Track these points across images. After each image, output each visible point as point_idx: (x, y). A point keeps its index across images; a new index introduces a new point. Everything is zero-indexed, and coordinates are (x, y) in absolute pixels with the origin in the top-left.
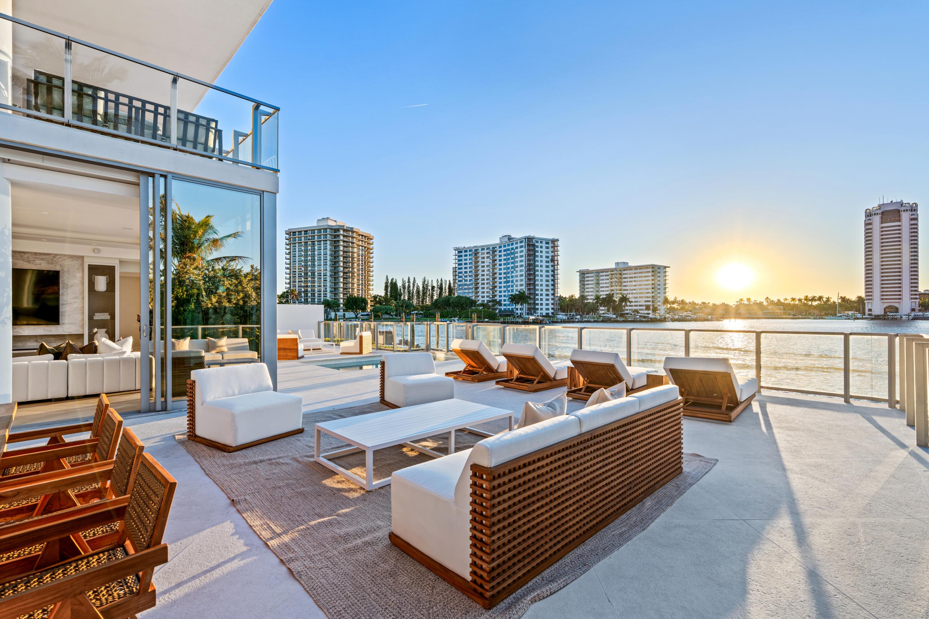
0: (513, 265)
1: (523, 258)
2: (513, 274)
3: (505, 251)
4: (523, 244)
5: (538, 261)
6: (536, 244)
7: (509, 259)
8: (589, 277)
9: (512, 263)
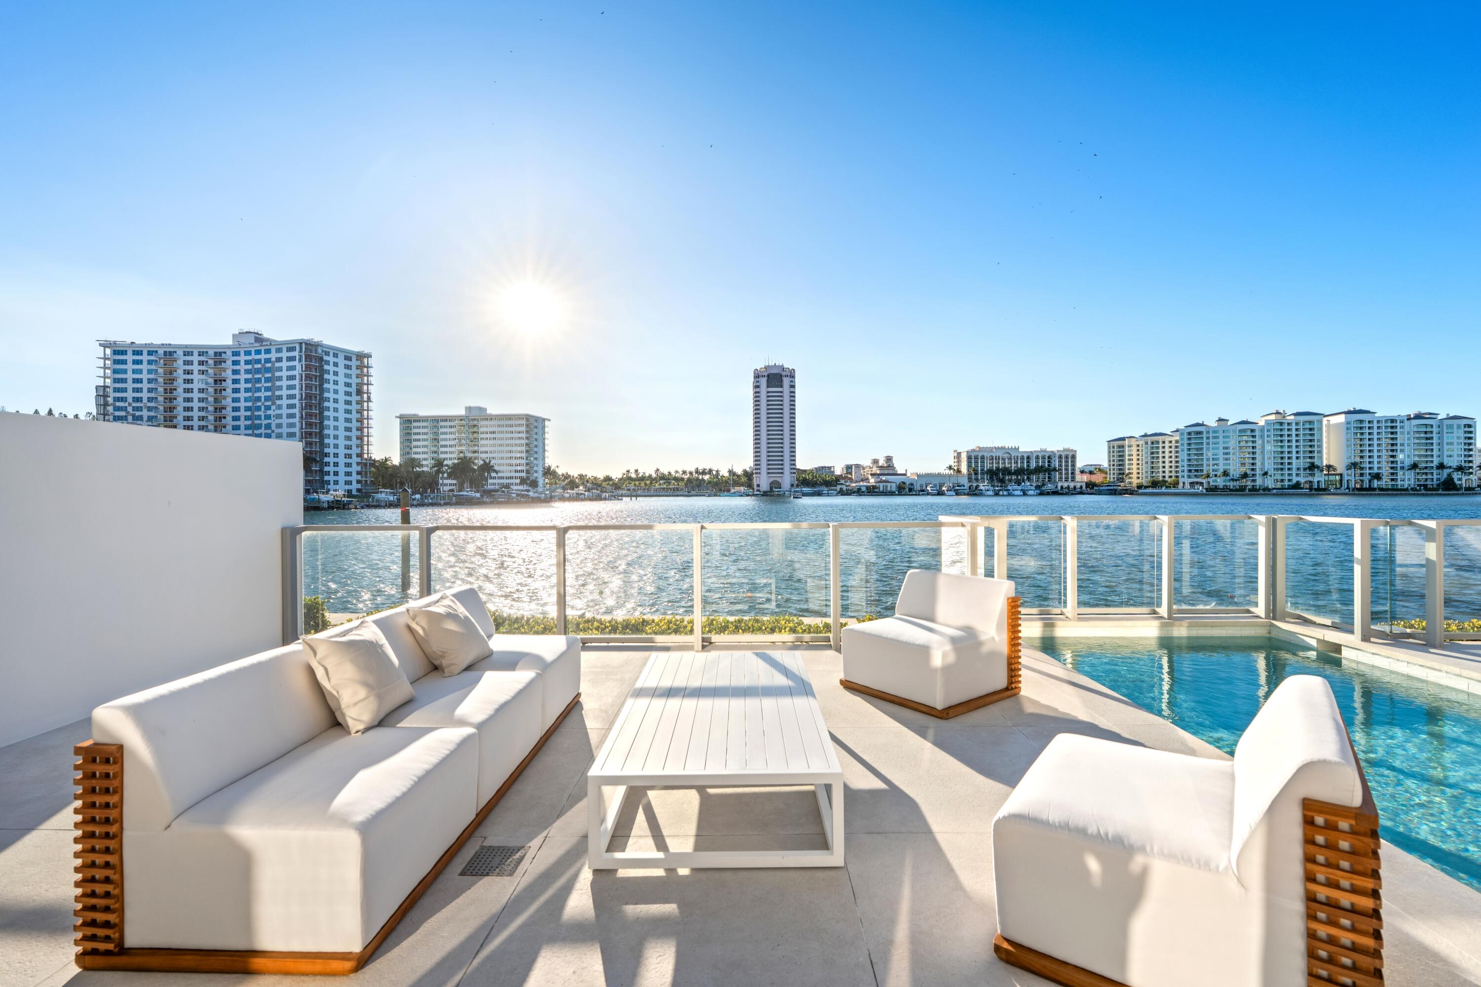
0: (269, 394)
1: (296, 382)
2: (269, 412)
3: (247, 362)
4: (296, 354)
5: (328, 391)
6: (325, 358)
7: (259, 381)
8: (419, 427)
9: (267, 389)
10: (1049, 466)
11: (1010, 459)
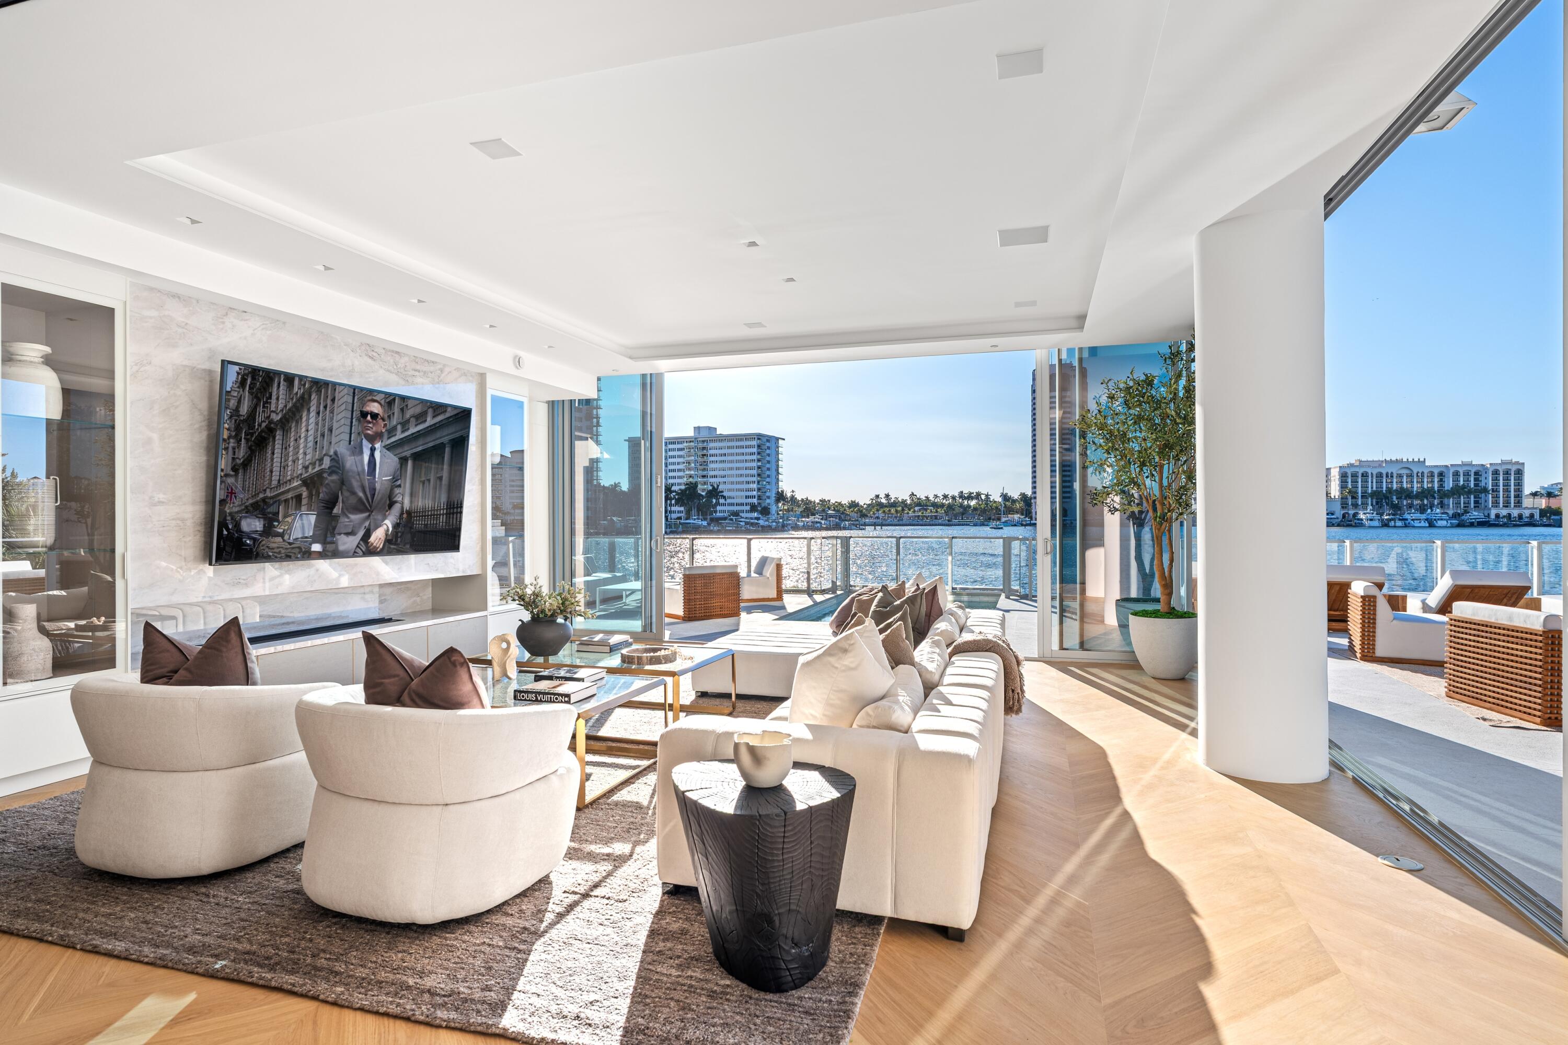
10: (1476, 485)
11: (1410, 476)
